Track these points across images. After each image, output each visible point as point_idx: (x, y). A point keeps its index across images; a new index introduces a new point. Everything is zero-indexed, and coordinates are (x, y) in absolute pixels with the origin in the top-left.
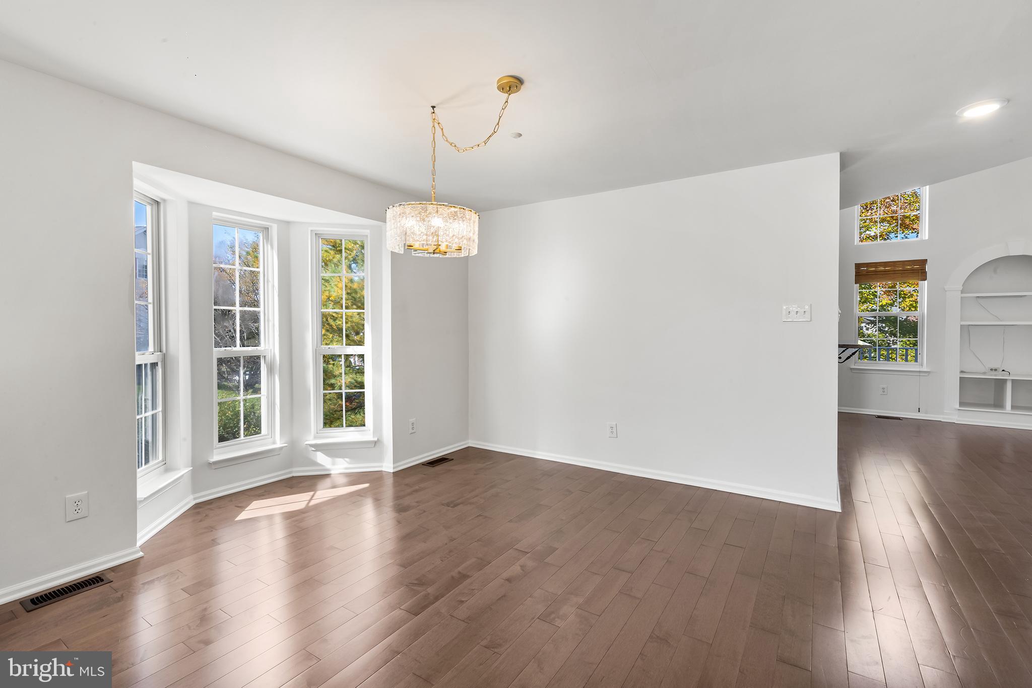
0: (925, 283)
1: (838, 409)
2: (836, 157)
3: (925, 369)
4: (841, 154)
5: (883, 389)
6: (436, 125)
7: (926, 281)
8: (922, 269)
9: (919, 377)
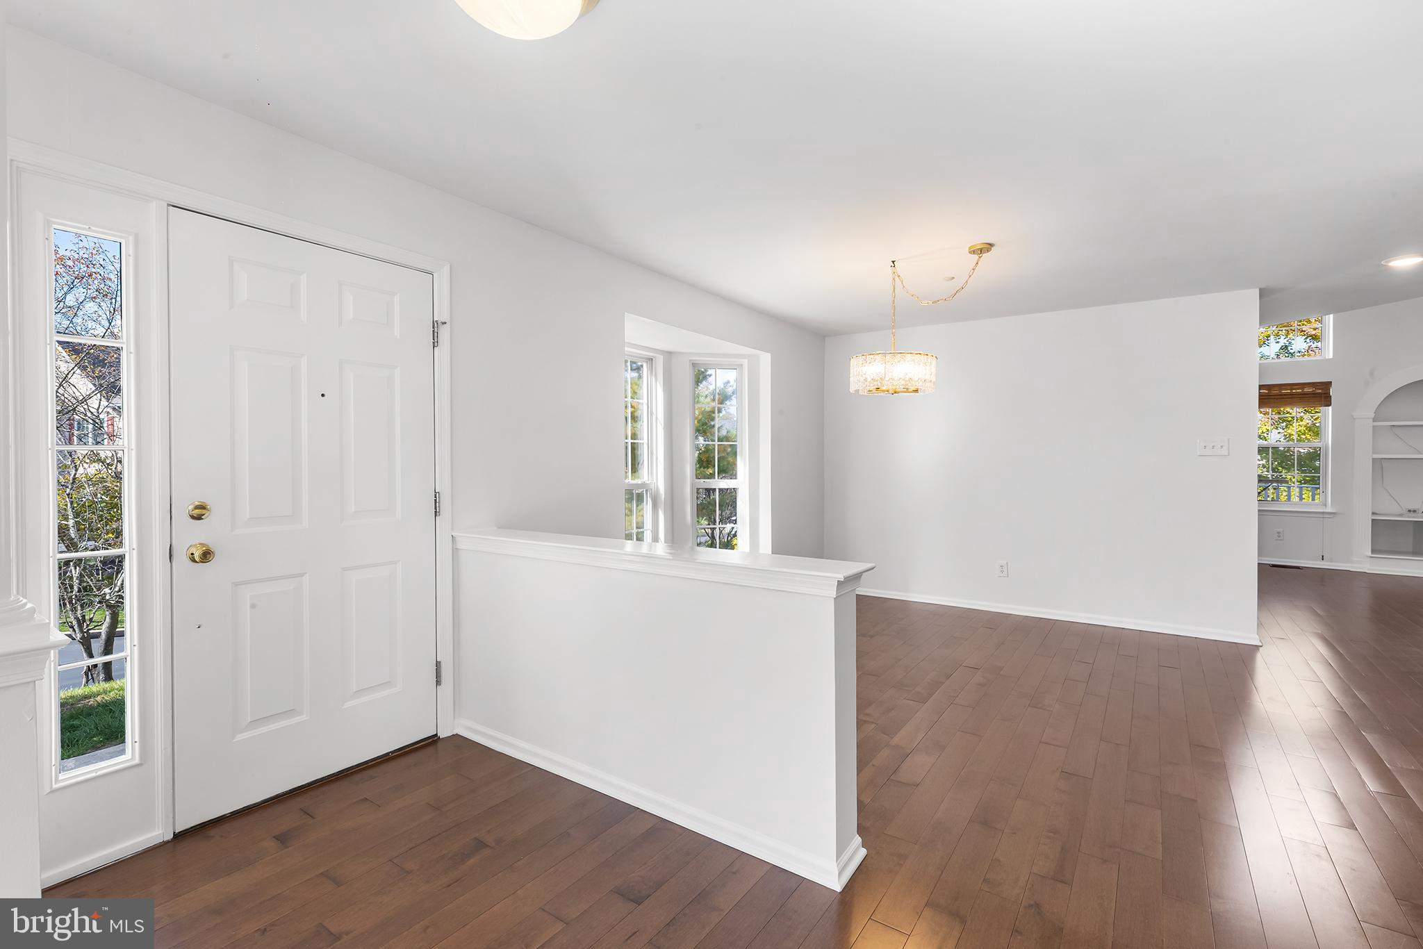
0: (1328, 410)
1: (1258, 560)
2: (1257, 291)
3: (1329, 509)
4: (1260, 290)
5: (1279, 533)
6: (897, 278)
7: (1330, 407)
8: (1325, 393)
9: (1322, 519)
